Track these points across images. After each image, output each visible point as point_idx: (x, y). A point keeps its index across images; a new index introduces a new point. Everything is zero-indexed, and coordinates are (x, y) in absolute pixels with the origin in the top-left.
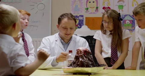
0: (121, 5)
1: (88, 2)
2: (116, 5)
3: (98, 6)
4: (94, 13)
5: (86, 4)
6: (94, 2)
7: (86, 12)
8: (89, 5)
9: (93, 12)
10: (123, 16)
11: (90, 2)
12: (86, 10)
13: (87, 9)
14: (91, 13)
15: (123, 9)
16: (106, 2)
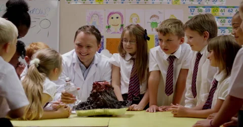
0: (154, 21)
1: (110, 18)
2: (148, 22)
3: (123, 23)
4: (118, 33)
5: (108, 21)
6: (117, 18)
7: (107, 31)
8: (111, 22)
9: (116, 32)
11: (112, 18)
12: (106, 29)
13: (109, 27)
14: (114, 33)
16: (134, 18)
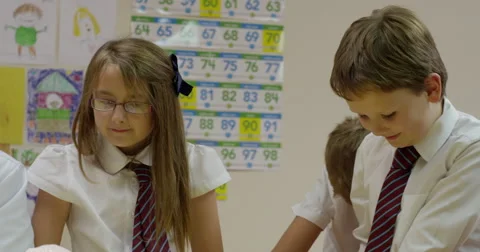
0: (27, 26)
2: (6, 27)
10: (37, 76)
15: (37, 46)
